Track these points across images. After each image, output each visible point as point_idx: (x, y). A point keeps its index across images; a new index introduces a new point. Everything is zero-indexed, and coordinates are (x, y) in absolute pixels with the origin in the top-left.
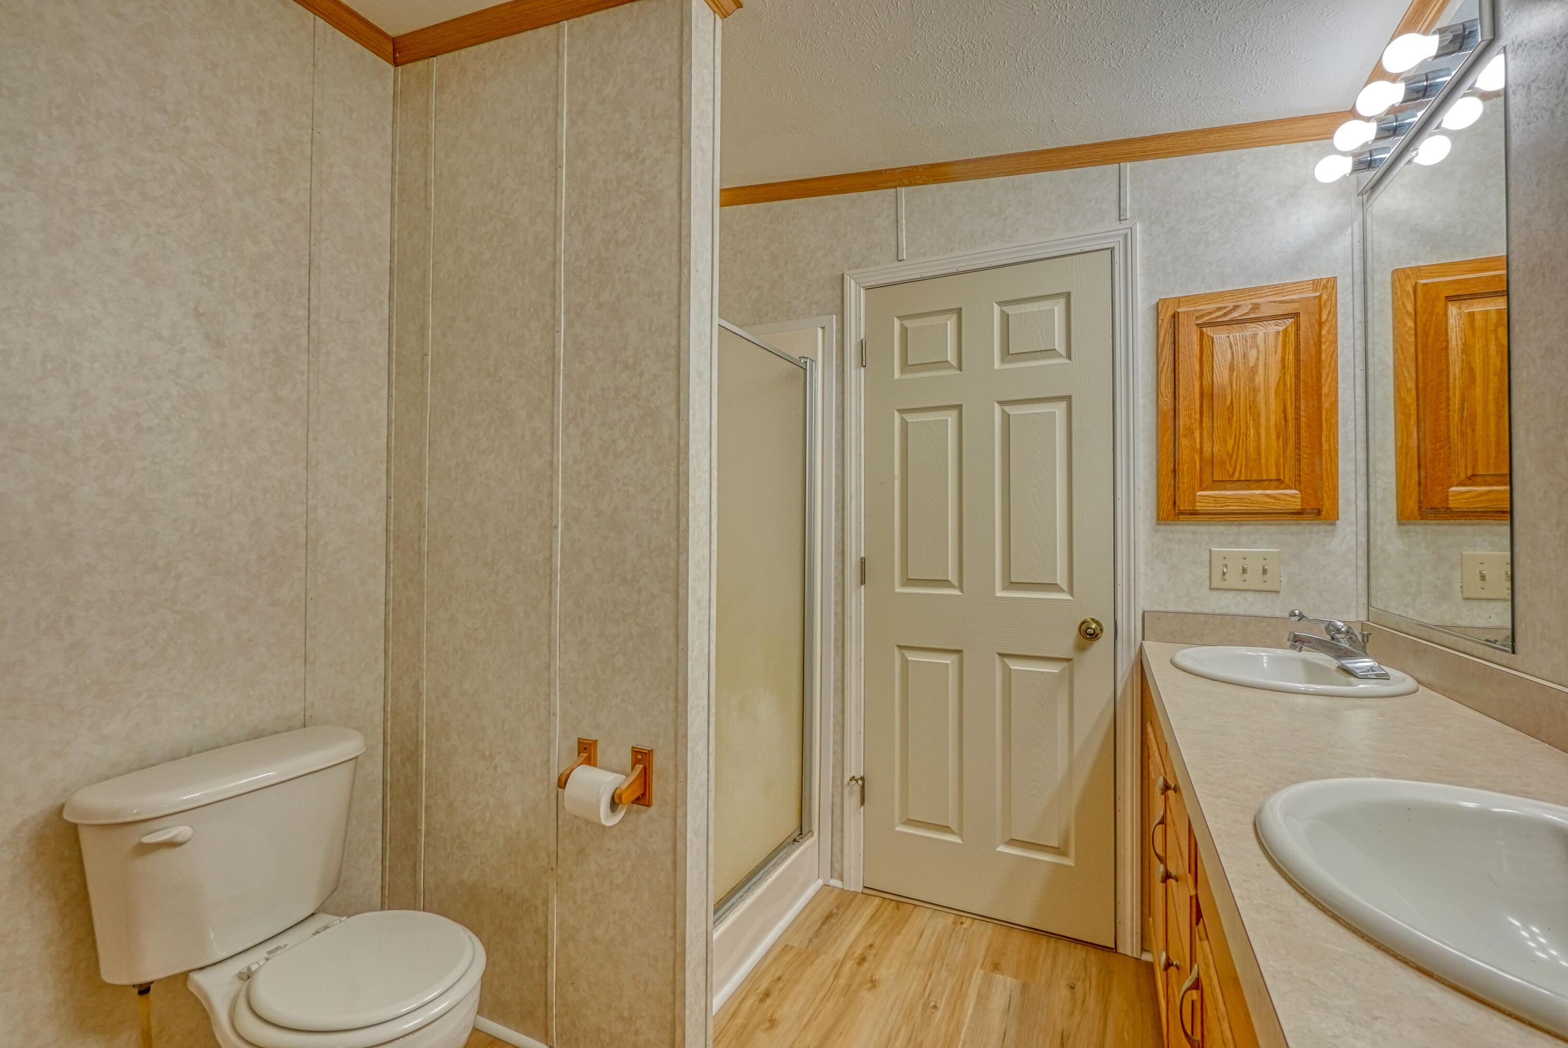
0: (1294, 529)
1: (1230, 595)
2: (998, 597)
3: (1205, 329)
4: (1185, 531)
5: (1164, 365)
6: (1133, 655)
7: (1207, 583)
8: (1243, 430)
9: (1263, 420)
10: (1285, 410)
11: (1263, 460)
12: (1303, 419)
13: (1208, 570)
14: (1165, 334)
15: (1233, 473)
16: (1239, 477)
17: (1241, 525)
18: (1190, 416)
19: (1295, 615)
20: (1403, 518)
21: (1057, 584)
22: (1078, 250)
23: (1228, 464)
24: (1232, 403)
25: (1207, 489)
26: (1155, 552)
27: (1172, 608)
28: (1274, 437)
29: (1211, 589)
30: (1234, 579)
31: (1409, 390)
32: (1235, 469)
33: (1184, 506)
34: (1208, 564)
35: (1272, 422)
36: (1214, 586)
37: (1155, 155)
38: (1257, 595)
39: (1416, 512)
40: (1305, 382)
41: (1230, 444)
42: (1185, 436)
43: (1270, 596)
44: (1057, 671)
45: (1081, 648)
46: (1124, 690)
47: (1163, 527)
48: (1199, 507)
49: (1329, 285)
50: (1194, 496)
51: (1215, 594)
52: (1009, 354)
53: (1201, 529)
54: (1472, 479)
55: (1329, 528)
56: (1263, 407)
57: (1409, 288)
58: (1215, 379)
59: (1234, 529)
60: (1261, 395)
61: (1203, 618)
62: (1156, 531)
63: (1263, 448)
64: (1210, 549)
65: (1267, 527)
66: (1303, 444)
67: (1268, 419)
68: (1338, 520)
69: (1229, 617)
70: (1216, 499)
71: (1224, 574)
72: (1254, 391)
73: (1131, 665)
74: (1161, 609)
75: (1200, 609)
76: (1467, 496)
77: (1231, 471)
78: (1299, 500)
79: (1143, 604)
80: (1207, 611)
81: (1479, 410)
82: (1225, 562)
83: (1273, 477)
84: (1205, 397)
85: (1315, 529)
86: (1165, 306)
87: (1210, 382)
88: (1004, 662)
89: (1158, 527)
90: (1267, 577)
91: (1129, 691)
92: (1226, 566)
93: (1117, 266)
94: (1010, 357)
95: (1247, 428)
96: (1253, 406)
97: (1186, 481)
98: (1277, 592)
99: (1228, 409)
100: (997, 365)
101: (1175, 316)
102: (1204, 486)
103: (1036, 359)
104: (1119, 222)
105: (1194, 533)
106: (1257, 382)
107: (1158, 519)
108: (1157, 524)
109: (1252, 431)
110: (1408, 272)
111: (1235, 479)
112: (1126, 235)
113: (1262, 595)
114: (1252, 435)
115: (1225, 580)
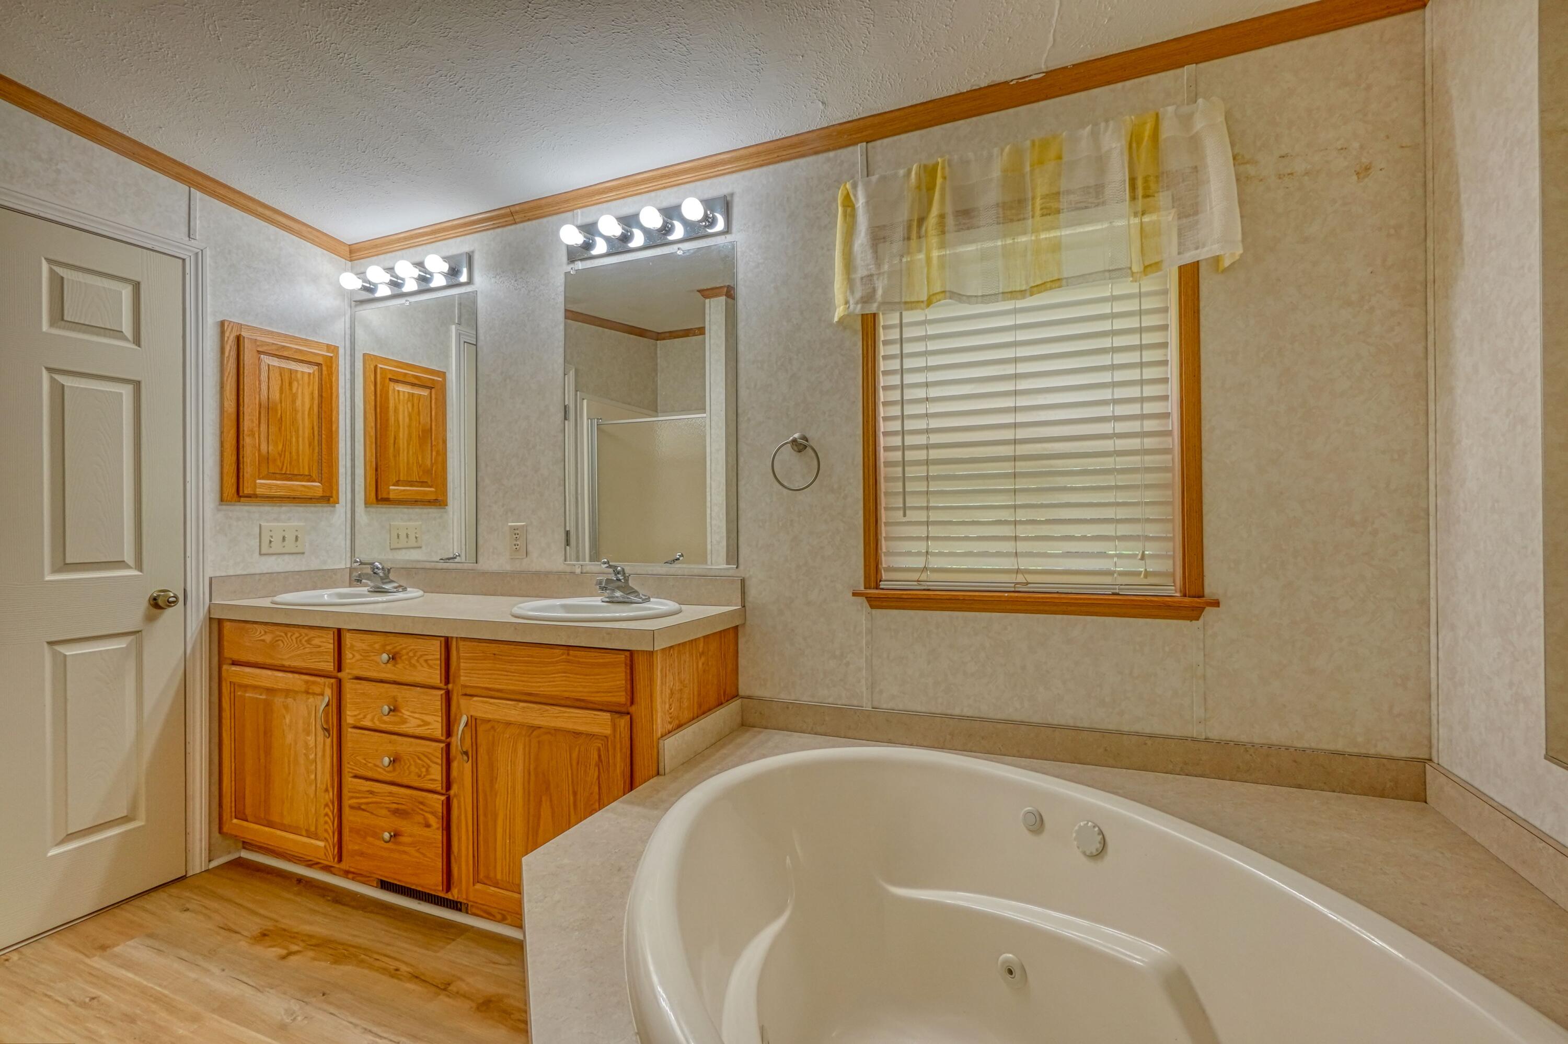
0: (313, 509)
1: (274, 558)
2: (47, 581)
3: (262, 356)
4: (242, 510)
5: (229, 374)
6: (201, 615)
7: (258, 550)
8: (288, 437)
9: (301, 432)
10: (313, 428)
11: (301, 460)
12: (323, 436)
13: (258, 540)
14: (230, 350)
15: (282, 468)
16: (286, 471)
17: (281, 506)
18: (252, 421)
19: (357, 562)
20: (367, 504)
21: (124, 561)
22: (150, 247)
23: (279, 461)
24: (281, 417)
25: (263, 478)
26: (218, 528)
27: (231, 573)
28: (307, 445)
29: (260, 554)
30: (277, 547)
31: (372, 428)
32: (283, 465)
33: (247, 491)
34: (258, 536)
35: (306, 435)
36: (263, 552)
37: (223, 199)
38: (291, 557)
39: (375, 500)
40: (325, 412)
41: (280, 447)
42: (249, 435)
43: (299, 556)
44: (124, 646)
45: (150, 619)
46: (194, 648)
47: (224, 507)
48: (259, 491)
49: (335, 349)
50: (255, 483)
51: (264, 558)
52: (63, 319)
53: (254, 509)
54: (397, 483)
55: (332, 509)
56: (300, 422)
57: (372, 367)
58: (270, 397)
59: (276, 509)
60: (299, 416)
61: (257, 577)
62: (219, 510)
63: (301, 452)
64: (260, 525)
65: (298, 508)
66: (323, 453)
67: (304, 432)
68: (338, 503)
69: (275, 574)
70: (270, 487)
71: (271, 542)
72: (295, 410)
73: (200, 624)
74: (223, 574)
75: (253, 571)
76: (396, 491)
77: (280, 465)
78: (321, 490)
79: (210, 573)
80: (258, 571)
81: (401, 446)
82: (271, 534)
83: (307, 473)
84: (262, 408)
85: (325, 509)
86: (230, 327)
87: (266, 397)
88: (55, 649)
89: (220, 507)
90: (285, 543)
91: (198, 646)
92: (272, 537)
93: (188, 277)
94: (63, 323)
95: (291, 437)
96: (294, 421)
97: (249, 471)
98: (303, 553)
99: (279, 420)
100: (45, 327)
101: (238, 339)
102: (261, 476)
103: (98, 334)
104: (188, 239)
105: (248, 512)
106: (297, 404)
107: (222, 500)
108: (220, 505)
109: (294, 439)
110: (372, 357)
111: (283, 472)
112: (197, 254)
113: (294, 556)
114: (294, 443)
115: (271, 547)
